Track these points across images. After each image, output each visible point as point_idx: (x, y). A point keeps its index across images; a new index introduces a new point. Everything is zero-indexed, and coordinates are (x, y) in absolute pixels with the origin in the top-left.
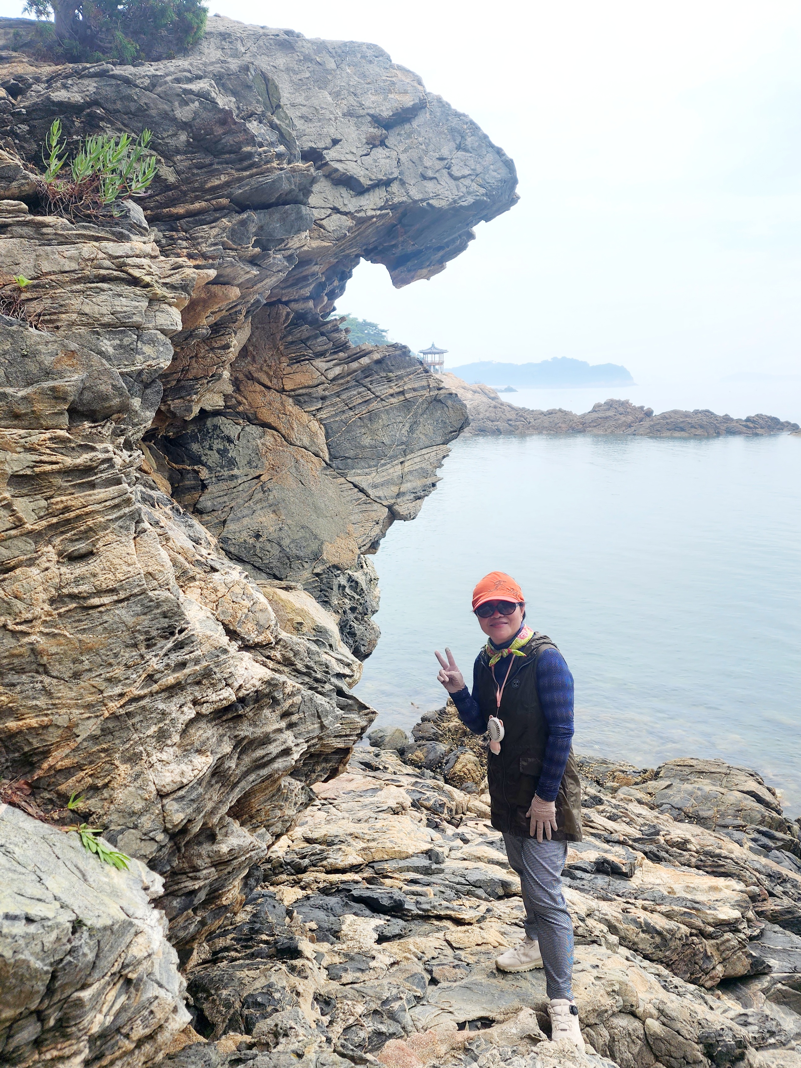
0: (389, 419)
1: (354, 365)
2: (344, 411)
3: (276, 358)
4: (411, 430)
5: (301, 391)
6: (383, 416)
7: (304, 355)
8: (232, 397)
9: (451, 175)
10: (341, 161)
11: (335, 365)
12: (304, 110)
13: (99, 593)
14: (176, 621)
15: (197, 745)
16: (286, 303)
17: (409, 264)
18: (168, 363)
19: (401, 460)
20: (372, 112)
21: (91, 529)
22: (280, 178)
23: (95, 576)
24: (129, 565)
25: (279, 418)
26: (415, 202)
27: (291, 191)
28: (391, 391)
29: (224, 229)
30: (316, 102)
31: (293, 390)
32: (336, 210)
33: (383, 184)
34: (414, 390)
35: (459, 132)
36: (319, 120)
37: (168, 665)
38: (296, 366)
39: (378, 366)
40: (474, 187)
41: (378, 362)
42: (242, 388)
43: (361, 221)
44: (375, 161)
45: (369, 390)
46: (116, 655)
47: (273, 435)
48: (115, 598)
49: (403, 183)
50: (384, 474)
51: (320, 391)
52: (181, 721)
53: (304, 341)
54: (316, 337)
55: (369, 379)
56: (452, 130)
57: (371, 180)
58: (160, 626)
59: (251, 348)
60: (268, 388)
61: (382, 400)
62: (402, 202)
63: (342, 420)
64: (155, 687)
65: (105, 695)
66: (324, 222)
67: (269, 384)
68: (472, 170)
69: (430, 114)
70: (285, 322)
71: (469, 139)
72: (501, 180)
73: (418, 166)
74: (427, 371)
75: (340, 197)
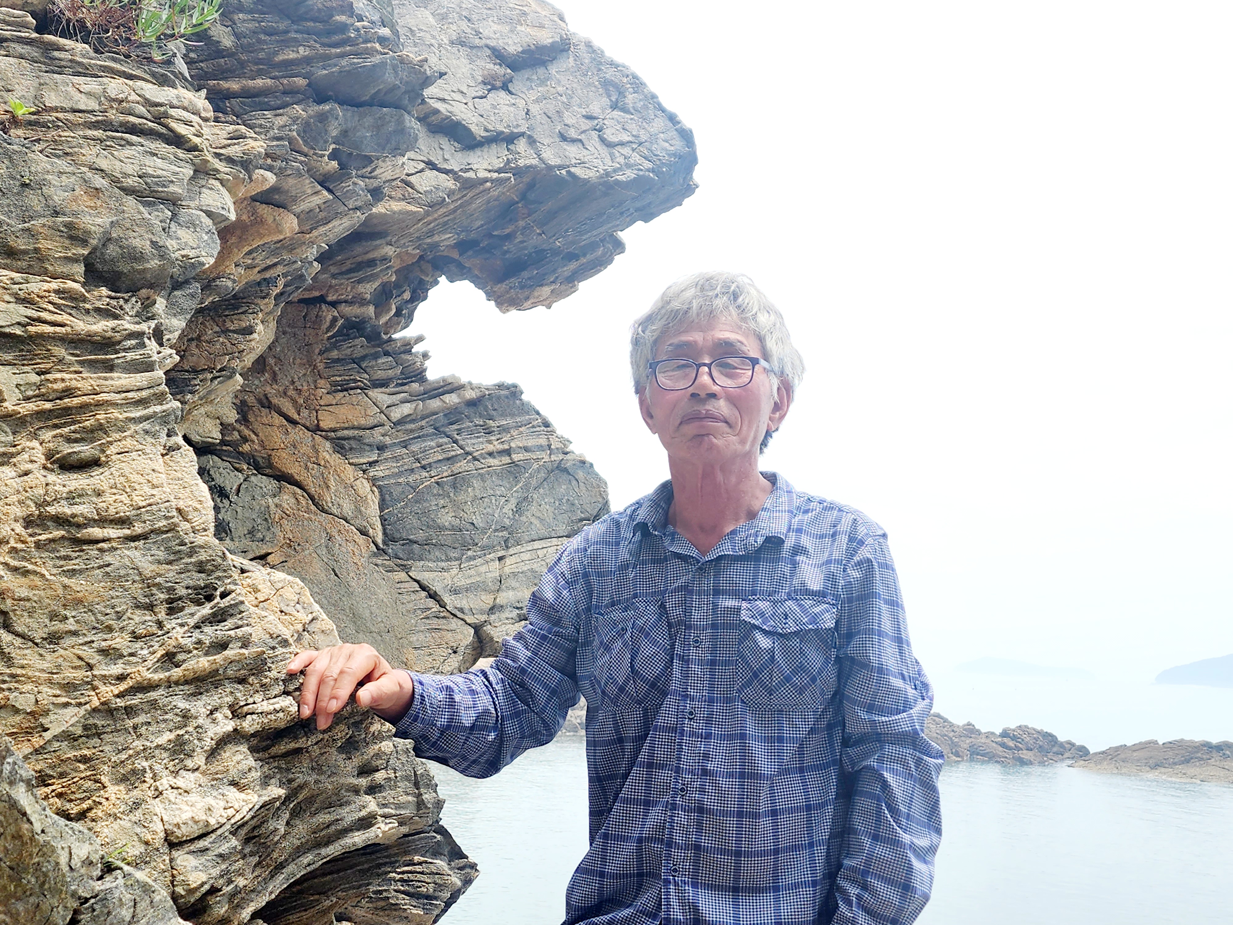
0: (485, 488)
1: (435, 404)
2: (412, 470)
3: (310, 380)
4: (519, 510)
5: (345, 433)
6: (476, 483)
7: (355, 381)
8: (234, 429)
9: (602, 140)
10: (443, 100)
11: (404, 401)
13: (103, 521)
14: (219, 578)
15: (233, 773)
16: (334, 304)
17: (525, 274)
18: (212, 261)
19: (501, 554)
20: (492, 43)
21: (100, 428)
22: (383, 64)
23: (99, 494)
24: (154, 487)
25: (307, 467)
26: (550, 168)
27: (395, 88)
28: (490, 448)
29: (295, 120)
31: (334, 430)
32: (431, 165)
33: (503, 140)
34: (526, 449)
35: (616, 86)
37: (199, 642)
38: (341, 394)
39: (472, 410)
40: (635, 158)
41: (472, 403)
42: (251, 418)
43: (468, 185)
44: (494, 107)
45: (455, 442)
46: (119, 616)
47: (294, 494)
48: (127, 532)
49: (532, 142)
50: (472, 572)
51: (377, 436)
52: (210, 734)
53: (356, 361)
54: (376, 357)
55: (455, 427)
56: (606, 84)
57: (486, 130)
58: (191, 583)
59: (272, 361)
60: (294, 422)
61: (475, 459)
62: (531, 166)
63: (408, 484)
64: (176, 673)
65: (95, 672)
66: (412, 179)
67: (295, 417)
68: (633, 136)
69: (575, 60)
70: (328, 330)
71: (630, 97)
72: (674, 155)
73: (556, 123)
74: (547, 424)
75: (438, 149)
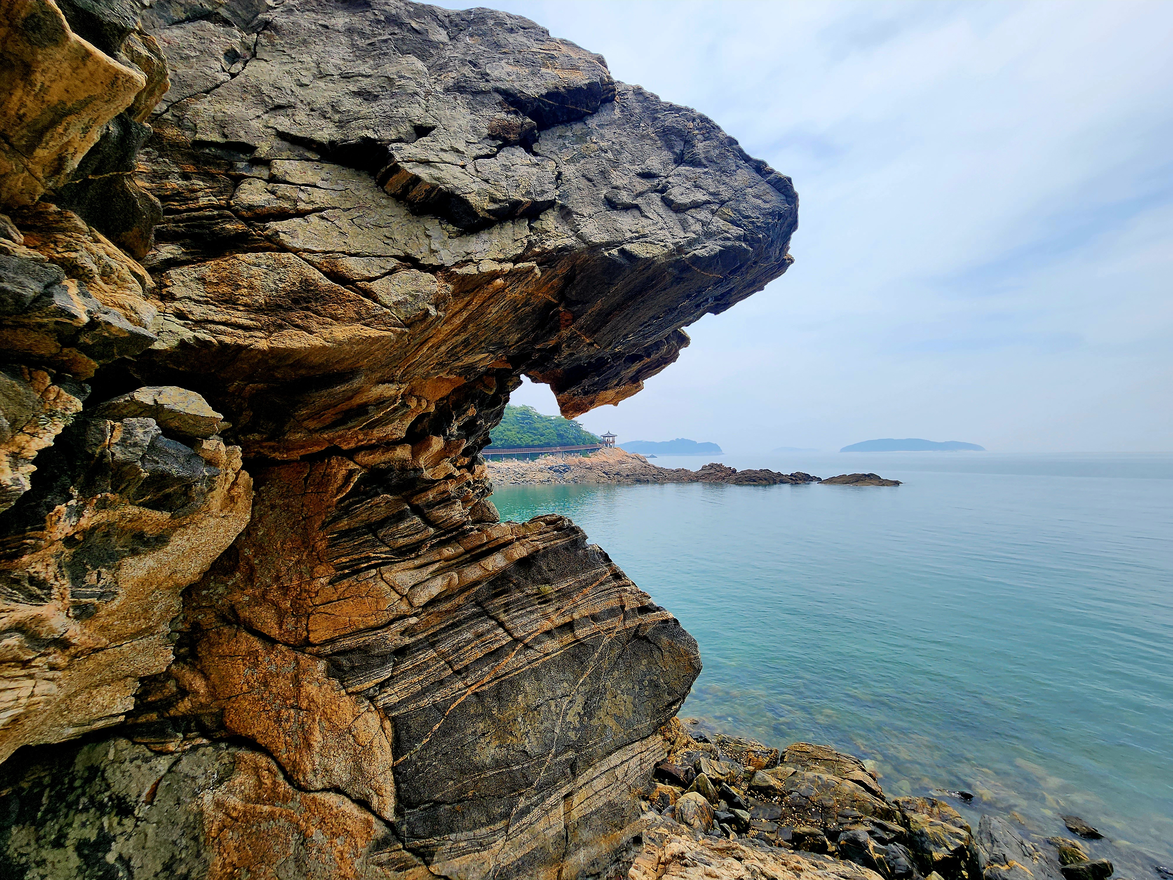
0: (540, 690)
1: (473, 573)
2: (441, 683)
3: (304, 568)
4: (588, 712)
5: (347, 643)
6: (528, 686)
7: (368, 559)
9: (668, 203)
10: (427, 163)
11: (435, 574)
12: (365, 83)
17: (586, 382)
19: (564, 791)
20: (504, 86)
25: (279, 718)
26: (594, 248)
28: (548, 625)
30: (390, 70)
31: (332, 641)
32: (409, 262)
33: (522, 216)
34: (594, 618)
35: (679, 134)
36: (393, 95)
38: (345, 583)
39: (522, 572)
40: (718, 223)
41: (523, 564)
43: (468, 286)
44: (506, 168)
45: (501, 624)
47: (255, 766)
49: (566, 213)
50: (525, 836)
51: (393, 636)
53: (373, 527)
54: (401, 517)
55: (501, 600)
56: (666, 134)
57: (494, 201)
60: (271, 642)
61: (527, 647)
62: (565, 249)
63: (434, 705)
67: (275, 632)
68: (711, 194)
69: (622, 111)
70: (339, 490)
71: (700, 145)
72: (772, 214)
73: (600, 186)
74: (617, 576)
75: (424, 237)
